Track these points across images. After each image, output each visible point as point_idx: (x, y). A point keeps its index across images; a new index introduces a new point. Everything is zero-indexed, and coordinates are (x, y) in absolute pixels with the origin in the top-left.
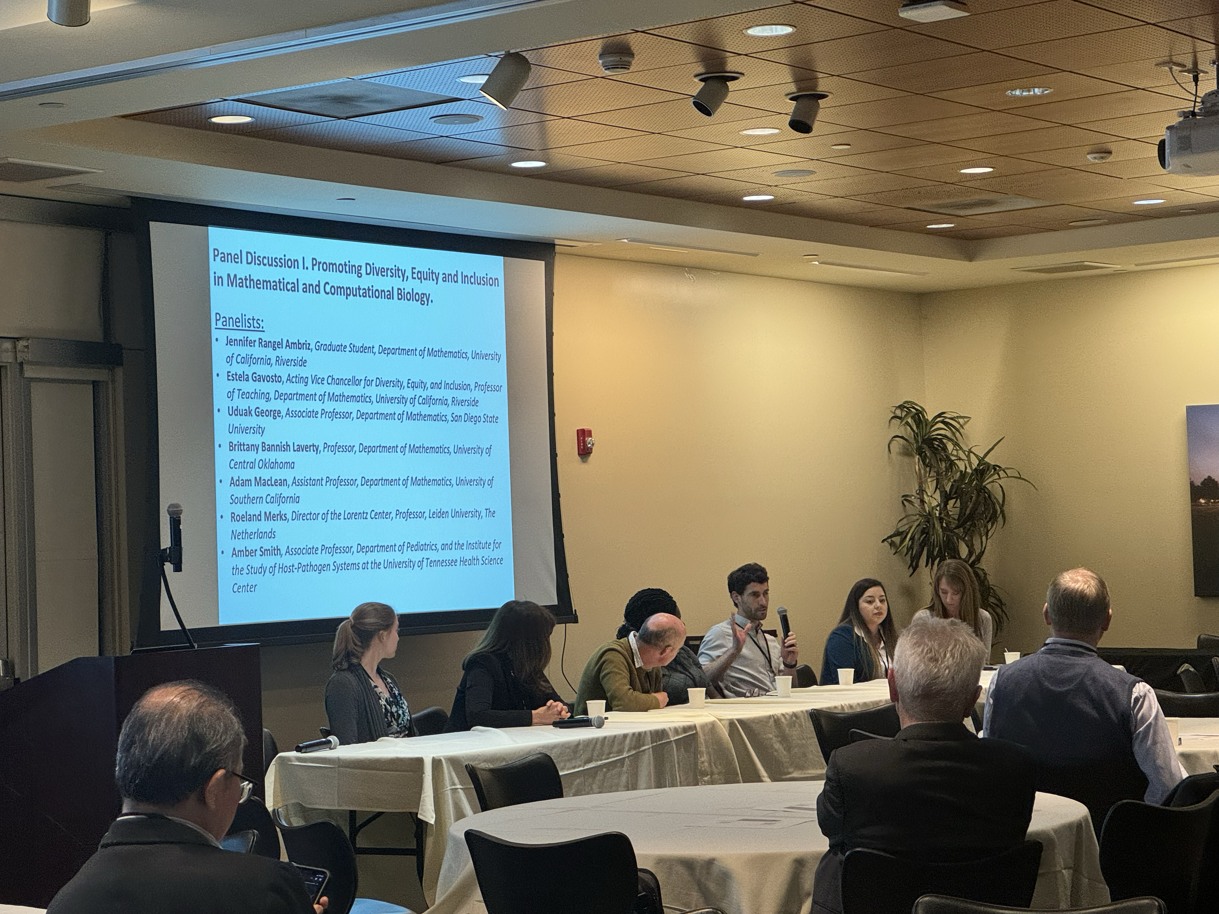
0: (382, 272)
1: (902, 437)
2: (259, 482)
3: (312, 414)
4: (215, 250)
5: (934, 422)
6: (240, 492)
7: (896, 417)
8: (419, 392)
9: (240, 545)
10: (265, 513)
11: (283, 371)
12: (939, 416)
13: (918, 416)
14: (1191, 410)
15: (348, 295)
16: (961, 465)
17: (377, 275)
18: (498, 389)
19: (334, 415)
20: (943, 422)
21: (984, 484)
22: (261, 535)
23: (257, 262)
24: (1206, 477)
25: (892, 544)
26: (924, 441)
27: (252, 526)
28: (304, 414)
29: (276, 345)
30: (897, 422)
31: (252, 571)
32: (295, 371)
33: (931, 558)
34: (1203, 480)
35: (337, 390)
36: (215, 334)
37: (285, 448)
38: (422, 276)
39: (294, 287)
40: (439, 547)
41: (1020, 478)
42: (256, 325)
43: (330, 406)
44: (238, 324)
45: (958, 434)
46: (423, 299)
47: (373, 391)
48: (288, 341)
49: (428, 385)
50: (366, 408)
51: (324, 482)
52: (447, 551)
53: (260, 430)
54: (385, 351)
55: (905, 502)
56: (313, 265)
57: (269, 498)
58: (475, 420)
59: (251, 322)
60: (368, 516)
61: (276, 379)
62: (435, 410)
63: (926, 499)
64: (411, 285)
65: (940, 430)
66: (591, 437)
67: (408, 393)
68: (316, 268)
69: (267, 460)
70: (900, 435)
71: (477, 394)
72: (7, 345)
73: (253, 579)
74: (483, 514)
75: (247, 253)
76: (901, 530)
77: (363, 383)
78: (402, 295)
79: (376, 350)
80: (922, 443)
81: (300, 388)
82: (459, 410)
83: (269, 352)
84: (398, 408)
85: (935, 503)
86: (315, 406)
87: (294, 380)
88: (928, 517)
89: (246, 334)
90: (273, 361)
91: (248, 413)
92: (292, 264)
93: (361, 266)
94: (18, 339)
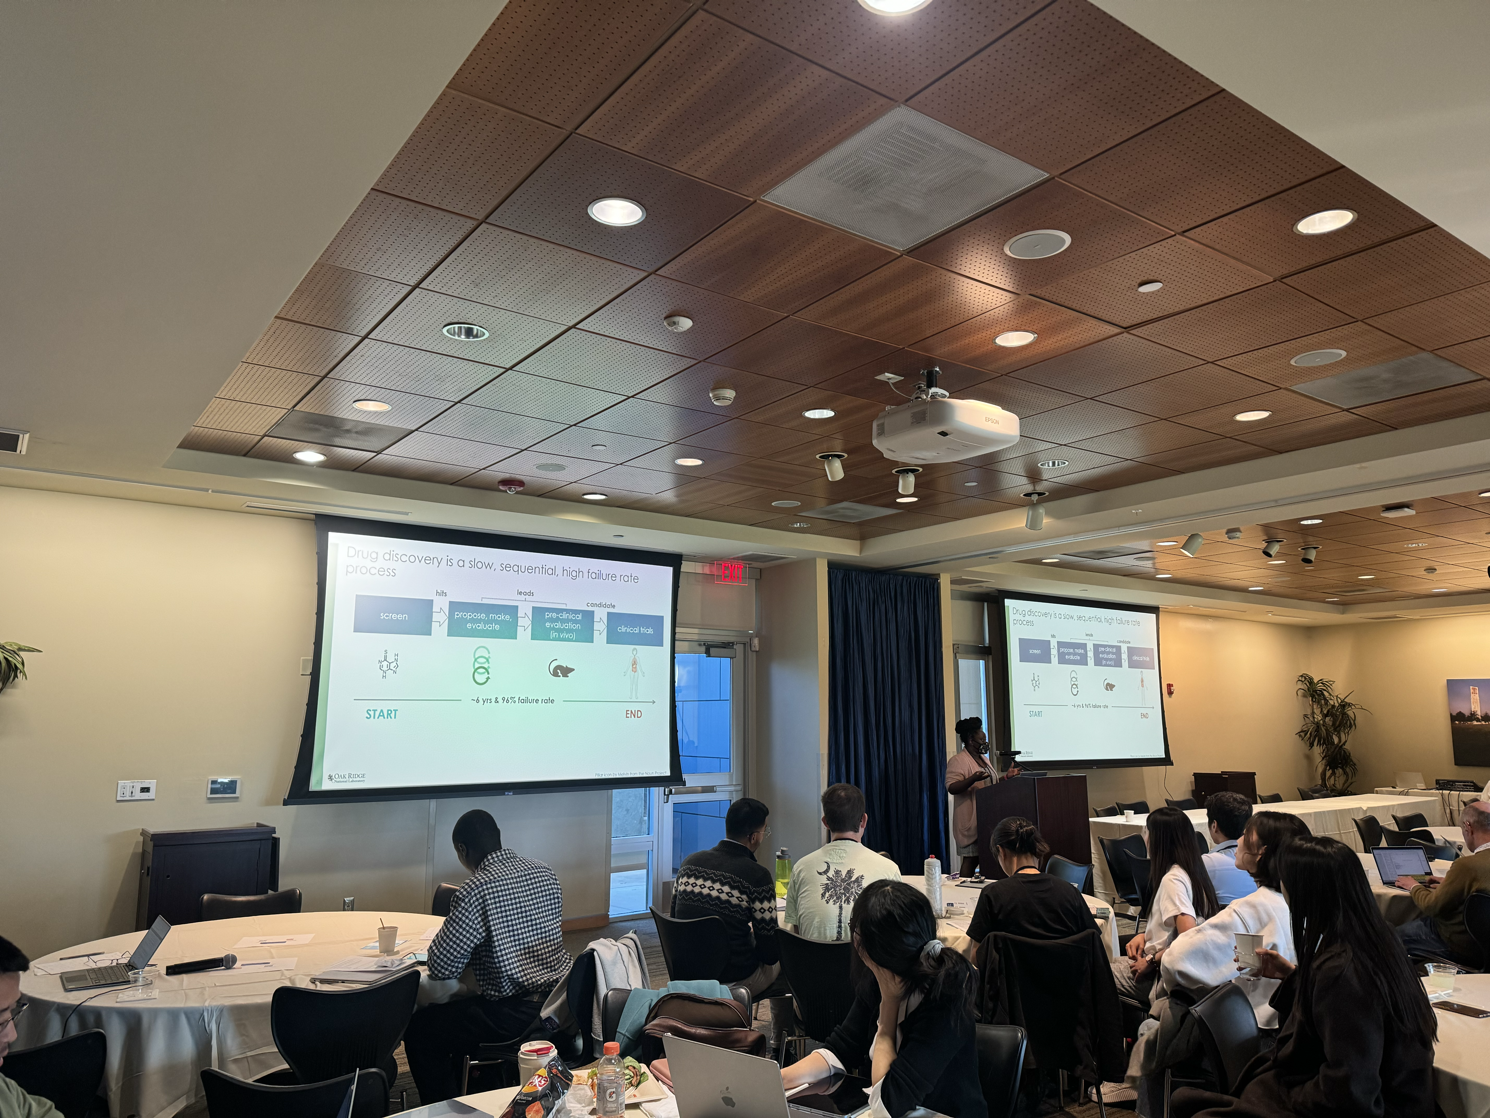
5: (1318, 683)
12: (1320, 680)
13: (1311, 681)
14: (1449, 682)
16: (1332, 702)
20: (1322, 683)
21: (1345, 711)
24: (1458, 711)
25: (1300, 736)
26: (1313, 691)
30: (1299, 682)
33: (1319, 743)
34: (1456, 713)
41: (1362, 709)
45: (1330, 689)
55: (1305, 718)
63: (1315, 716)
65: (1320, 686)
66: (1173, 686)
70: (1302, 688)
76: (1304, 730)
85: (1320, 719)
88: (1317, 724)
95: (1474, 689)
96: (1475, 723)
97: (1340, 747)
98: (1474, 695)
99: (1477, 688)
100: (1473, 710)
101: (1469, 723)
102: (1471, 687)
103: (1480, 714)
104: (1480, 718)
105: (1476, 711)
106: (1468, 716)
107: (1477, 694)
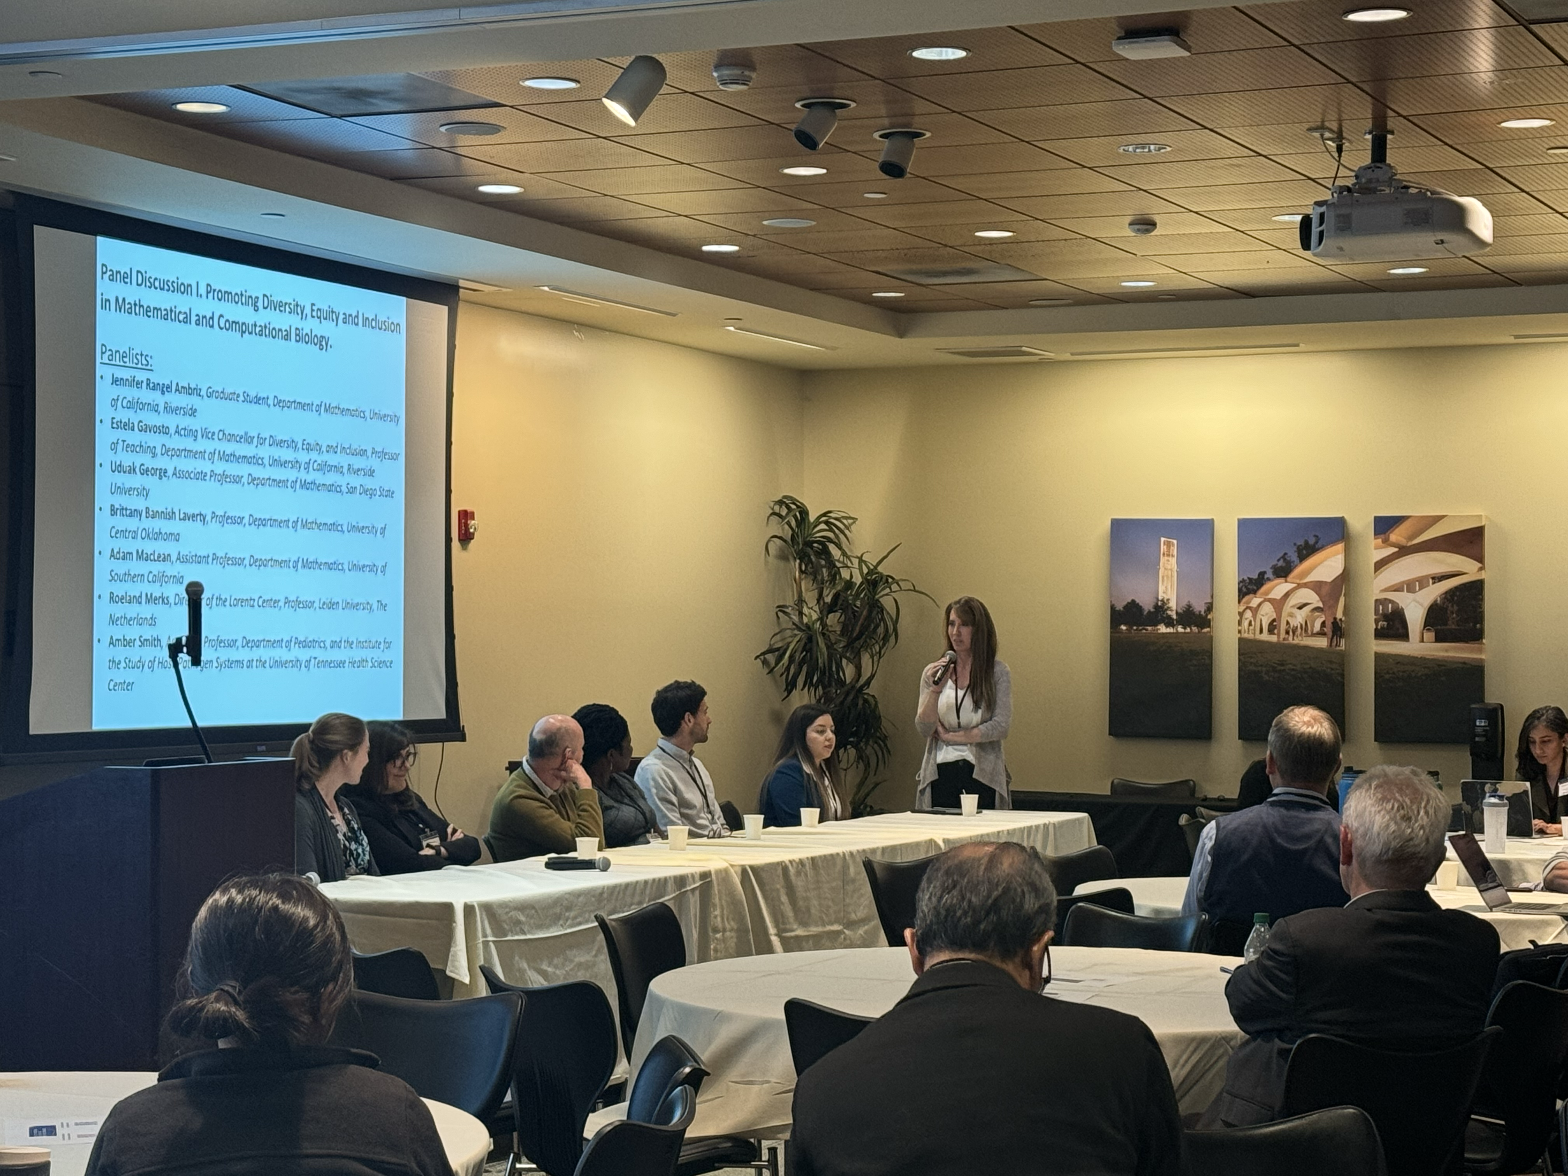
0: (279, 306)
1: (780, 538)
2: (141, 556)
3: (201, 476)
4: (103, 265)
5: (817, 522)
6: (121, 567)
7: (774, 514)
8: (314, 455)
9: (118, 632)
10: (147, 595)
11: (172, 421)
12: (824, 515)
13: (800, 516)
14: (1116, 524)
15: (243, 332)
16: (845, 574)
17: (275, 309)
18: (394, 457)
19: (224, 478)
20: (827, 523)
21: (877, 597)
22: (141, 621)
23: (148, 284)
24: (1129, 601)
25: (765, 662)
26: (805, 544)
27: (132, 610)
28: (192, 475)
29: (165, 389)
30: (775, 519)
31: (131, 665)
32: (185, 422)
33: (808, 681)
34: (1125, 603)
35: (229, 448)
36: (100, 370)
37: (169, 516)
38: (323, 315)
39: (186, 317)
40: (328, 644)
41: (915, 591)
42: (144, 362)
43: (220, 467)
44: (125, 360)
45: (841, 536)
46: (322, 342)
47: (265, 452)
48: (177, 384)
49: (324, 449)
50: (259, 472)
51: (210, 559)
52: (336, 649)
53: (144, 492)
54: (280, 403)
55: (780, 614)
56: (208, 292)
57: (151, 576)
58: (369, 493)
59: (139, 357)
60: (256, 604)
61: (163, 430)
62: (331, 478)
63: (805, 610)
64: (310, 326)
65: (822, 531)
66: (474, 519)
67: (303, 457)
68: (210, 295)
69: (151, 530)
70: (779, 535)
71: (374, 462)
73: (130, 676)
74: (375, 607)
75: (138, 272)
76: (776, 646)
77: (255, 440)
78: (300, 337)
79: (271, 402)
80: (803, 545)
81: (188, 443)
82: (356, 481)
83: (155, 397)
84: (290, 474)
85: (814, 616)
86: (205, 466)
87: (182, 432)
88: (809, 632)
89: (133, 372)
90: (161, 408)
91: (132, 470)
92: (185, 289)
93: (257, 298)
95: (1168, 545)
96: (1163, 629)
97: (858, 691)
98: (1166, 558)
99: (1175, 542)
100: (1160, 598)
101: (1149, 628)
102: (1163, 539)
103: (1174, 608)
104: (1175, 617)
105: (1168, 600)
106: (1149, 612)
107: (1173, 556)
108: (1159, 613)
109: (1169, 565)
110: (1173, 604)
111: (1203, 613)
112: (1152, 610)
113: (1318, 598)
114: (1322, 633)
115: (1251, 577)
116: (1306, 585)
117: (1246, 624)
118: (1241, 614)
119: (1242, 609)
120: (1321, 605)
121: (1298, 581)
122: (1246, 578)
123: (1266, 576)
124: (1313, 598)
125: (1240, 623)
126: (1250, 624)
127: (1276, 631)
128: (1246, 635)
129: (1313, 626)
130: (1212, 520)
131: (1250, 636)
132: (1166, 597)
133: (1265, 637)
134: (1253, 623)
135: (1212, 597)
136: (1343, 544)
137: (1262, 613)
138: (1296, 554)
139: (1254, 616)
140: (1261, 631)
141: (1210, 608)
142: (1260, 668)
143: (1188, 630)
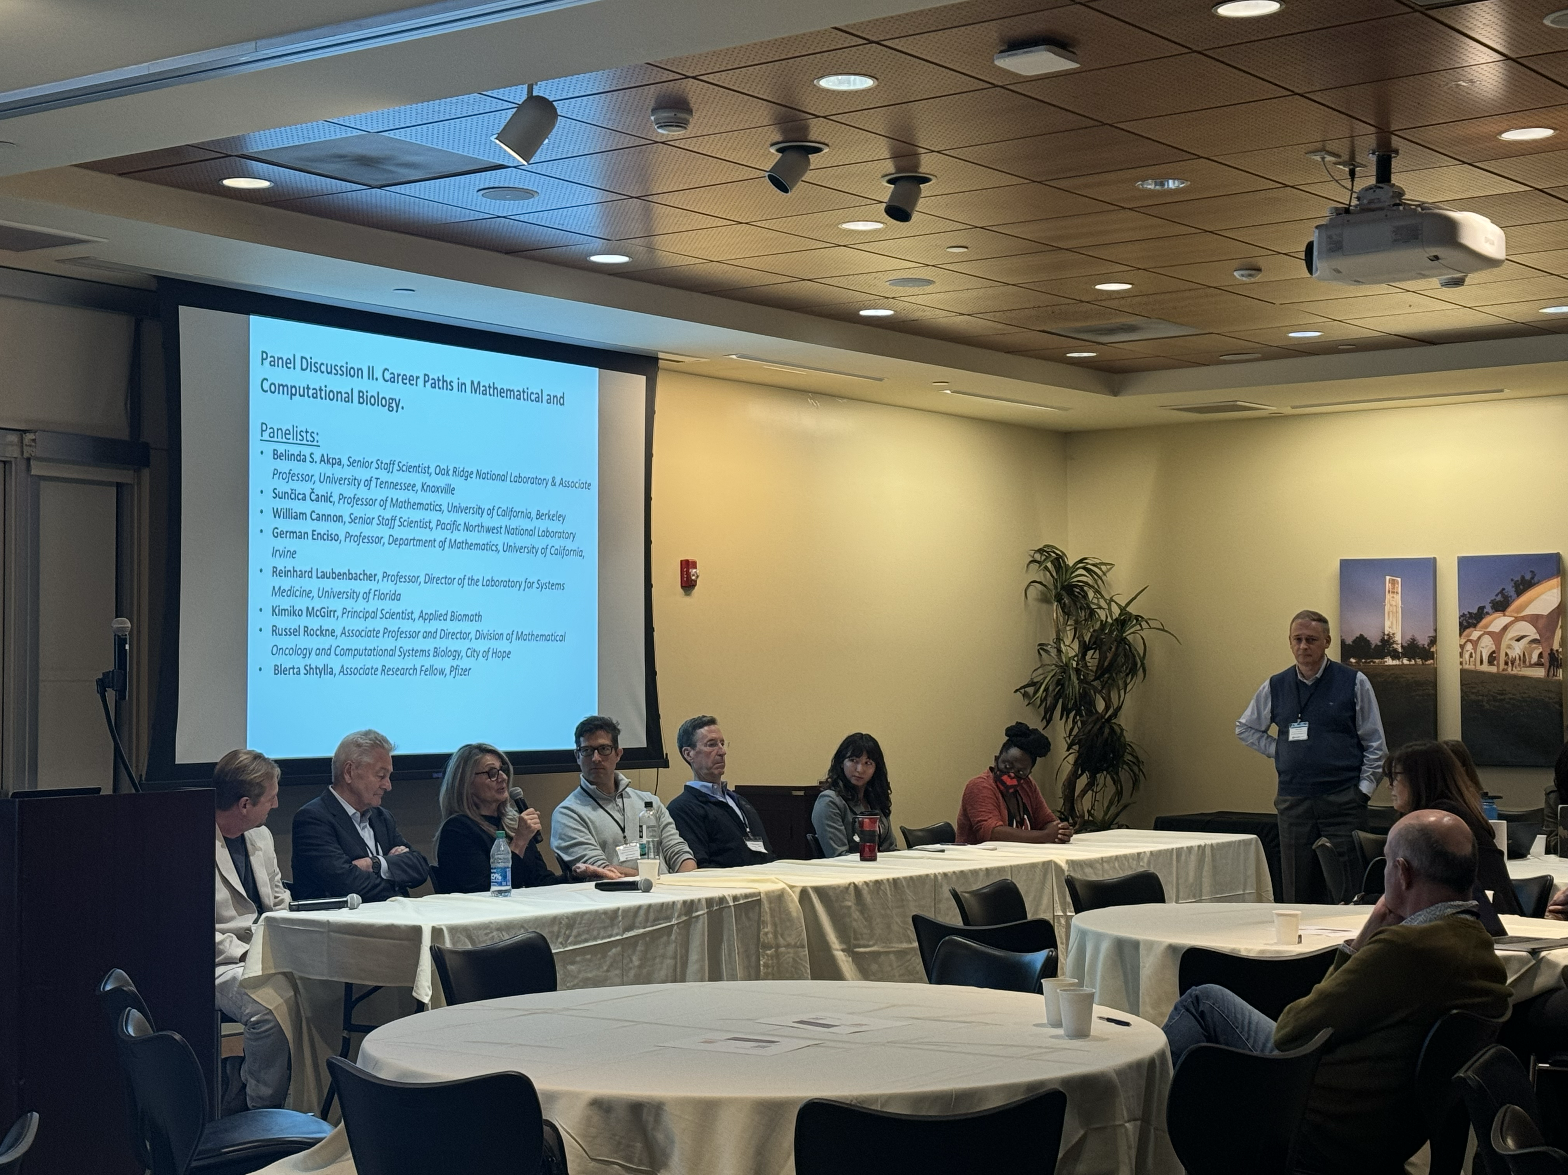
1: (1040, 583)
5: (1075, 567)
7: (1035, 561)
12: (1081, 561)
13: (1059, 561)
14: (1345, 565)
16: (1102, 614)
20: (1085, 568)
21: (1124, 635)
24: (1358, 635)
25: (1025, 695)
26: (1063, 588)
30: (1035, 566)
33: (1066, 711)
34: (1354, 638)
41: (1163, 630)
45: (1100, 582)
55: (1041, 651)
63: (1063, 648)
65: (1079, 576)
66: (696, 568)
70: (1038, 580)
72: (13, 438)
76: (1035, 680)
80: (1061, 589)
85: (1072, 654)
88: (1064, 668)
92: (355, 373)
94: (25, 431)
95: (1393, 582)
96: (1389, 661)
97: (1108, 721)
98: (1392, 595)
99: (1399, 580)
100: (1386, 633)
101: (1377, 661)
102: (1388, 578)
103: (1400, 642)
104: (1400, 650)
105: (1393, 634)
106: (1376, 646)
107: (1397, 593)
108: (1385, 646)
109: (1394, 601)
110: (1398, 638)
111: (1426, 646)
112: (1379, 644)
113: (1534, 630)
114: (1539, 664)
115: (1471, 611)
116: (1523, 619)
117: (1467, 656)
118: (1462, 647)
119: (1463, 641)
120: (1538, 638)
121: (1516, 615)
122: (1466, 613)
123: (1485, 610)
124: (1531, 632)
125: (1461, 655)
126: (1471, 656)
127: (1495, 663)
128: (1467, 667)
129: (1530, 658)
130: (1435, 559)
131: (1471, 667)
132: (1392, 632)
133: (1485, 668)
134: (1474, 655)
135: (1435, 630)
136: (1559, 579)
137: (1483, 645)
138: (1514, 589)
139: (1475, 649)
140: (1482, 662)
141: (1433, 641)
142: (1480, 698)
143: (1413, 662)
